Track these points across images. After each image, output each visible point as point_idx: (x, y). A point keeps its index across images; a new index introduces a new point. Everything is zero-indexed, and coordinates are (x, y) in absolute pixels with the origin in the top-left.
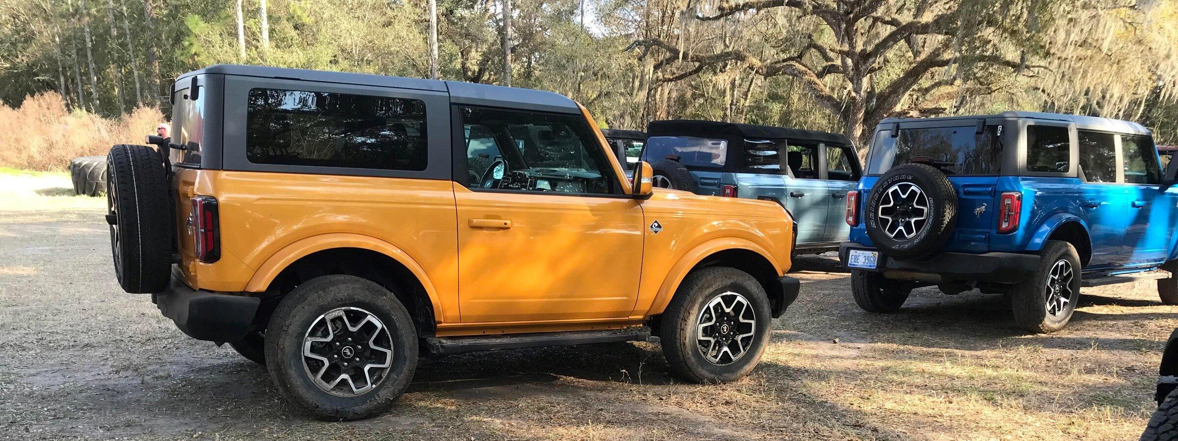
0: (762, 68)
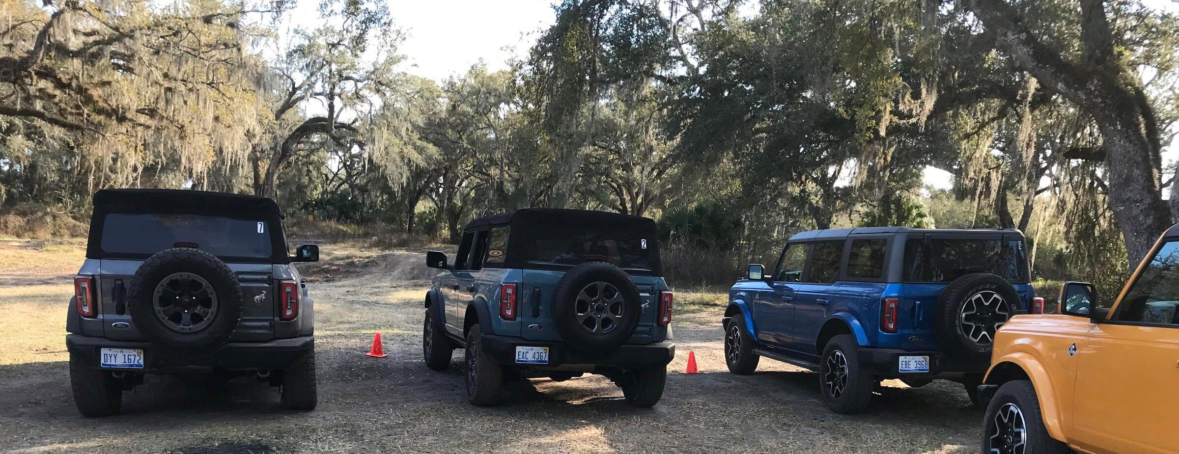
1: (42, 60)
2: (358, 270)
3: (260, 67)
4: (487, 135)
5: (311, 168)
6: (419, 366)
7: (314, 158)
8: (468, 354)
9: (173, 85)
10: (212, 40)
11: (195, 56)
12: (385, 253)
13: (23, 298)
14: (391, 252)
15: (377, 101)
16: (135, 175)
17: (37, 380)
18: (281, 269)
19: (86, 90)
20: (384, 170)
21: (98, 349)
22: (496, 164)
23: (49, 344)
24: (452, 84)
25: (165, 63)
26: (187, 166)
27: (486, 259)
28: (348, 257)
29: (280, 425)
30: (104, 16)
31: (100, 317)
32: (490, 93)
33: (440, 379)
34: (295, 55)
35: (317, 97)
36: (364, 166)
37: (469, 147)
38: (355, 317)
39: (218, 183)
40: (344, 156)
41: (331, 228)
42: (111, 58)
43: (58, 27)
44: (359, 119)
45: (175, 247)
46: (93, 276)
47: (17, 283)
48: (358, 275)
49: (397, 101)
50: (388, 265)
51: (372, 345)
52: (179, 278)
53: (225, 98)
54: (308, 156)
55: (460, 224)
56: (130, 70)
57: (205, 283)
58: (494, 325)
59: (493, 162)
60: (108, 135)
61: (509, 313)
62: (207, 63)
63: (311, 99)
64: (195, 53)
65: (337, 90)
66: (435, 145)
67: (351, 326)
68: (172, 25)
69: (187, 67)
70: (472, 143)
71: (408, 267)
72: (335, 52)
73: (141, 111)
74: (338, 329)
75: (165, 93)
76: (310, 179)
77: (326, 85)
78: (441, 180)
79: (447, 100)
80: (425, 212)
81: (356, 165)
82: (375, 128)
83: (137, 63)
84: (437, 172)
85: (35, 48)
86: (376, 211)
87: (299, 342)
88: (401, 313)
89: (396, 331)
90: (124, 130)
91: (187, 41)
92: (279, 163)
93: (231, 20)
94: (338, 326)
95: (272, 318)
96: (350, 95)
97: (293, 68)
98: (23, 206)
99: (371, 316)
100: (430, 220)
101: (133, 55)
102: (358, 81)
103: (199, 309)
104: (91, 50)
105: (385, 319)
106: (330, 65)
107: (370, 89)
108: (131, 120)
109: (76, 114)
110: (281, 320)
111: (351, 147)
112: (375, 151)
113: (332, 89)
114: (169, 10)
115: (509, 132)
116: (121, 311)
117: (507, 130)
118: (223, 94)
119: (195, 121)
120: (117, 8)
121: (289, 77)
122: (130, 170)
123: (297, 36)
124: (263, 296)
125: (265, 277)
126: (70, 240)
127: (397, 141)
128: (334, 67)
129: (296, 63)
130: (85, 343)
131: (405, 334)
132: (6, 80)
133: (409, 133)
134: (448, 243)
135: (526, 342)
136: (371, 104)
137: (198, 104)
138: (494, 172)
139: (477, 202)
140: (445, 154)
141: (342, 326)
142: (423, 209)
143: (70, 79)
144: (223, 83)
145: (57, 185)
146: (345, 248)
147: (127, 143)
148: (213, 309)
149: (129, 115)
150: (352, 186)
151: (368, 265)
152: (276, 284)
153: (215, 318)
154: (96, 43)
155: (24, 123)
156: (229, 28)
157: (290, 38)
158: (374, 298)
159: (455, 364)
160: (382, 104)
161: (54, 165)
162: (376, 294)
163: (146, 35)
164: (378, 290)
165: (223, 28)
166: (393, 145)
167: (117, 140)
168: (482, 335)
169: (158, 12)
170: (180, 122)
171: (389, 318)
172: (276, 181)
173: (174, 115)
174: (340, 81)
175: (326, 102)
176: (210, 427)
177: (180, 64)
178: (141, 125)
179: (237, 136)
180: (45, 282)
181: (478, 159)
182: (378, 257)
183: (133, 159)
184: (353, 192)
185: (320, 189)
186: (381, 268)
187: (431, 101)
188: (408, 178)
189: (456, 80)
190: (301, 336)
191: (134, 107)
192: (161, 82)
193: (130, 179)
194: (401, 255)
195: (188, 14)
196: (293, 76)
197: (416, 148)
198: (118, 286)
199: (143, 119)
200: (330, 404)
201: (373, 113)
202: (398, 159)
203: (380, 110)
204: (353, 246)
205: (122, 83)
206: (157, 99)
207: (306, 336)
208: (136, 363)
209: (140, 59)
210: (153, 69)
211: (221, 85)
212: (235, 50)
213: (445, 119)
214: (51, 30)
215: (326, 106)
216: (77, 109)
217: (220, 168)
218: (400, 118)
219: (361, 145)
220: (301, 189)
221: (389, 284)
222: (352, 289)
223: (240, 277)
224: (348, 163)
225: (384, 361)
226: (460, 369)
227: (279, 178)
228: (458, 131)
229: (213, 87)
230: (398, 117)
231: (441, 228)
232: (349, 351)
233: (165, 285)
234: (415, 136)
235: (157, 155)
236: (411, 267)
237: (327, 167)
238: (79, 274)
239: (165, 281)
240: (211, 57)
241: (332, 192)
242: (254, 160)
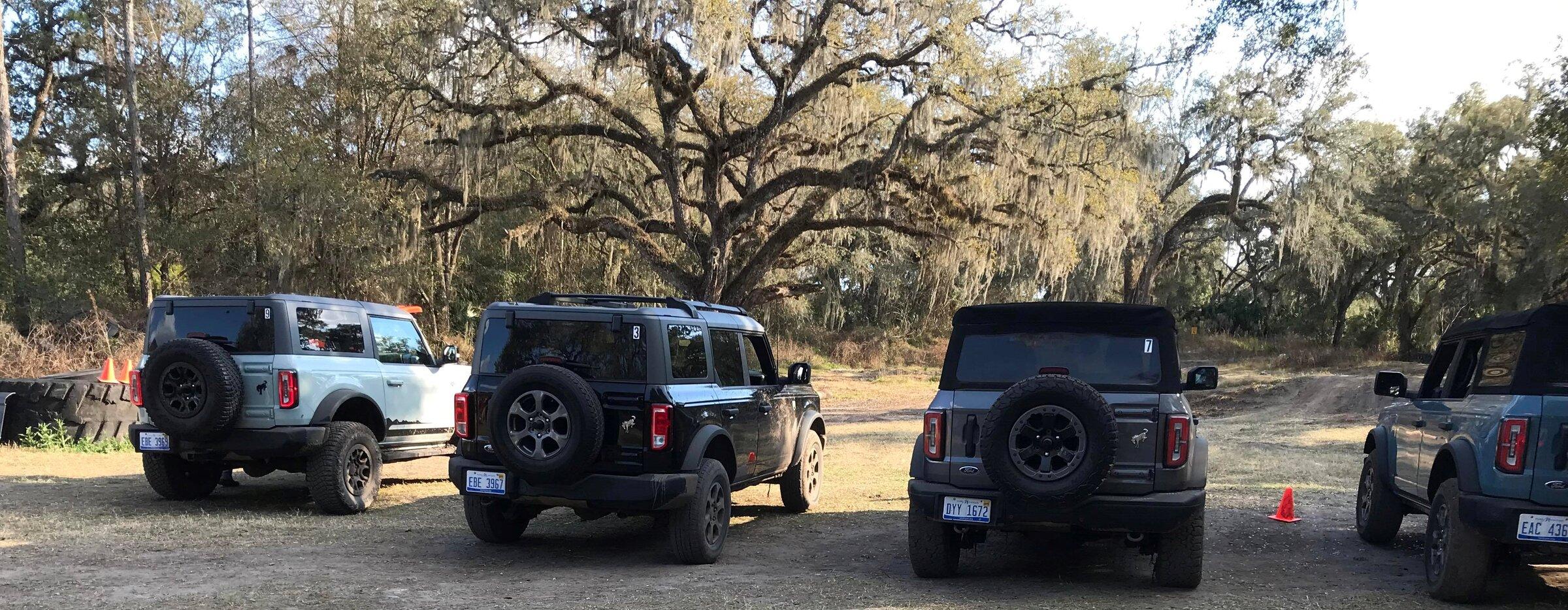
0: (570, 222)
1: (897, 159)
2: (1258, 400)
3: (1149, 137)
4: (1474, 196)
5: (1200, 263)
6: (1347, 539)
7: (1206, 250)
8: (1433, 524)
9: (1038, 172)
10: (1091, 110)
11: (1069, 133)
12: (1299, 376)
13: (856, 437)
14: (1308, 374)
15: (1303, 164)
16: (982, 286)
17: (870, 531)
18: (1170, 400)
19: (941, 189)
20: (1306, 260)
21: (941, 497)
22: (1488, 238)
23: (882, 490)
24: (1424, 127)
25: (1034, 144)
26: (1045, 271)
27: (1477, 380)
28: (1245, 383)
29: (1151, 606)
30: (968, 98)
31: (947, 459)
32: (1486, 134)
33: (1379, 557)
34: (1192, 115)
35: (1218, 167)
36: (1276, 256)
37: (1444, 216)
38: (1252, 464)
39: (1078, 290)
40: (1248, 244)
41: (1221, 343)
42: (972, 147)
43: (918, 119)
44: (1275, 192)
45: (1041, 373)
46: (944, 411)
47: (850, 420)
48: (1258, 407)
49: (1334, 161)
50: (1301, 394)
51: (1279, 504)
52: (1042, 412)
53: (1099, 181)
54: (1199, 247)
55: (1418, 331)
56: (990, 160)
57: (1073, 418)
58: (1484, 481)
59: (1481, 236)
60: (958, 240)
61: (1512, 462)
62: (1082, 140)
63: (1210, 172)
64: (1069, 129)
65: (1247, 155)
66: (1387, 218)
67: (1246, 476)
68: (1044, 98)
69: (1059, 148)
70: (1449, 210)
71: (1333, 396)
72: (1249, 104)
73: (997, 209)
74: (1229, 481)
75: (1029, 183)
76: (1198, 278)
77: (1233, 149)
78: (1392, 268)
79: (1412, 152)
80: (1361, 317)
81: (1263, 257)
82: (1298, 202)
83: (999, 150)
84: (1387, 258)
85: (891, 146)
86: (1287, 318)
87: (1184, 497)
88: (1320, 461)
89: (1313, 486)
90: (976, 233)
91: (1062, 113)
92: (1159, 260)
93: (1118, 81)
94: (1230, 477)
95: (1153, 464)
96: (1265, 159)
97: (1188, 133)
98: (859, 331)
99: (1275, 463)
100: (1369, 327)
101: (996, 142)
102: (1278, 139)
103: (1062, 452)
104: (951, 141)
105: (1296, 469)
106: (1240, 123)
107: (1295, 148)
108: (987, 220)
109: (926, 218)
110: (1165, 467)
111: (1258, 231)
112: (1296, 235)
113: (1240, 155)
114: (1044, 80)
115: (1514, 189)
116: (970, 453)
117: (1511, 185)
118: (1098, 177)
119: (1059, 214)
120: (983, 87)
121: (1182, 146)
122: (977, 280)
123: (1198, 89)
124: (1144, 436)
125: (1149, 410)
126: (904, 369)
127: (1329, 218)
128: (1245, 124)
129: (1193, 125)
130: (926, 490)
131: (1325, 490)
132: (858, 186)
133: (1349, 205)
134: (1396, 359)
135: (1538, 508)
136: (1295, 170)
137: (1066, 193)
138: (1482, 250)
139: (1447, 297)
140: (1403, 231)
141: (1234, 477)
142: (1358, 312)
143: (924, 179)
144: (1098, 163)
145: (897, 305)
146: (1237, 371)
147: (978, 249)
148: (1081, 451)
149: (984, 215)
150: (1255, 285)
151: (1274, 393)
152: (1162, 419)
153: (1081, 463)
154: (957, 131)
155: (870, 234)
156: (1114, 92)
157: (1187, 92)
158: (1280, 439)
159: (1406, 537)
160: (1311, 167)
161: (897, 281)
162: (1283, 433)
163: (1014, 115)
164: (1285, 428)
165: (1106, 93)
166: (1322, 224)
167: (967, 246)
168: (1461, 494)
169: (1030, 86)
170: (1043, 217)
171: (1303, 468)
172: (1152, 285)
173: (1036, 209)
174: (1252, 143)
175: (1229, 172)
176: (1062, 601)
177: (1050, 146)
178: (996, 225)
179: (1110, 229)
180: (877, 418)
181: (1457, 233)
182: (1289, 382)
183: (983, 266)
184: (1255, 293)
185: (1210, 291)
186: (1292, 397)
187: (1387, 156)
188: (1341, 270)
189: (1430, 121)
190: (1189, 489)
191: (991, 205)
192: (1026, 170)
193: (977, 291)
194: (1322, 379)
195: (1066, 83)
196: (1187, 144)
197: (1357, 225)
198: (971, 423)
199: (999, 217)
200: (1217, 583)
201: (1296, 181)
202: (1328, 243)
203: (1306, 177)
204: (1250, 368)
205: (981, 176)
206: (1019, 191)
207: (1195, 489)
208: (981, 516)
209: (1004, 144)
210: (1018, 155)
211: (1096, 165)
212: (1118, 119)
213: (1407, 179)
214: (911, 122)
215: (1230, 177)
216: (928, 213)
217: (1083, 272)
218: (1338, 184)
219: (1275, 228)
220: (1184, 292)
221: (1301, 420)
222: (1248, 427)
223: (1117, 410)
224: (1252, 254)
225: (1295, 527)
226: (1414, 544)
227: (1156, 280)
228: (1427, 195)
229: (1086, 169)
230: (1333, 184)
231: (1385, 338)
232: (1245, 511)
233: (1025, 421)
234: (1358, 208)
235: (1012, 261)
236: (1338, 395)
237: (1222, 261)
238: (929, 409)
239: (1025, 416)
240: (1088, 132)
241: (1226, 295)
242: (1127, 259)
